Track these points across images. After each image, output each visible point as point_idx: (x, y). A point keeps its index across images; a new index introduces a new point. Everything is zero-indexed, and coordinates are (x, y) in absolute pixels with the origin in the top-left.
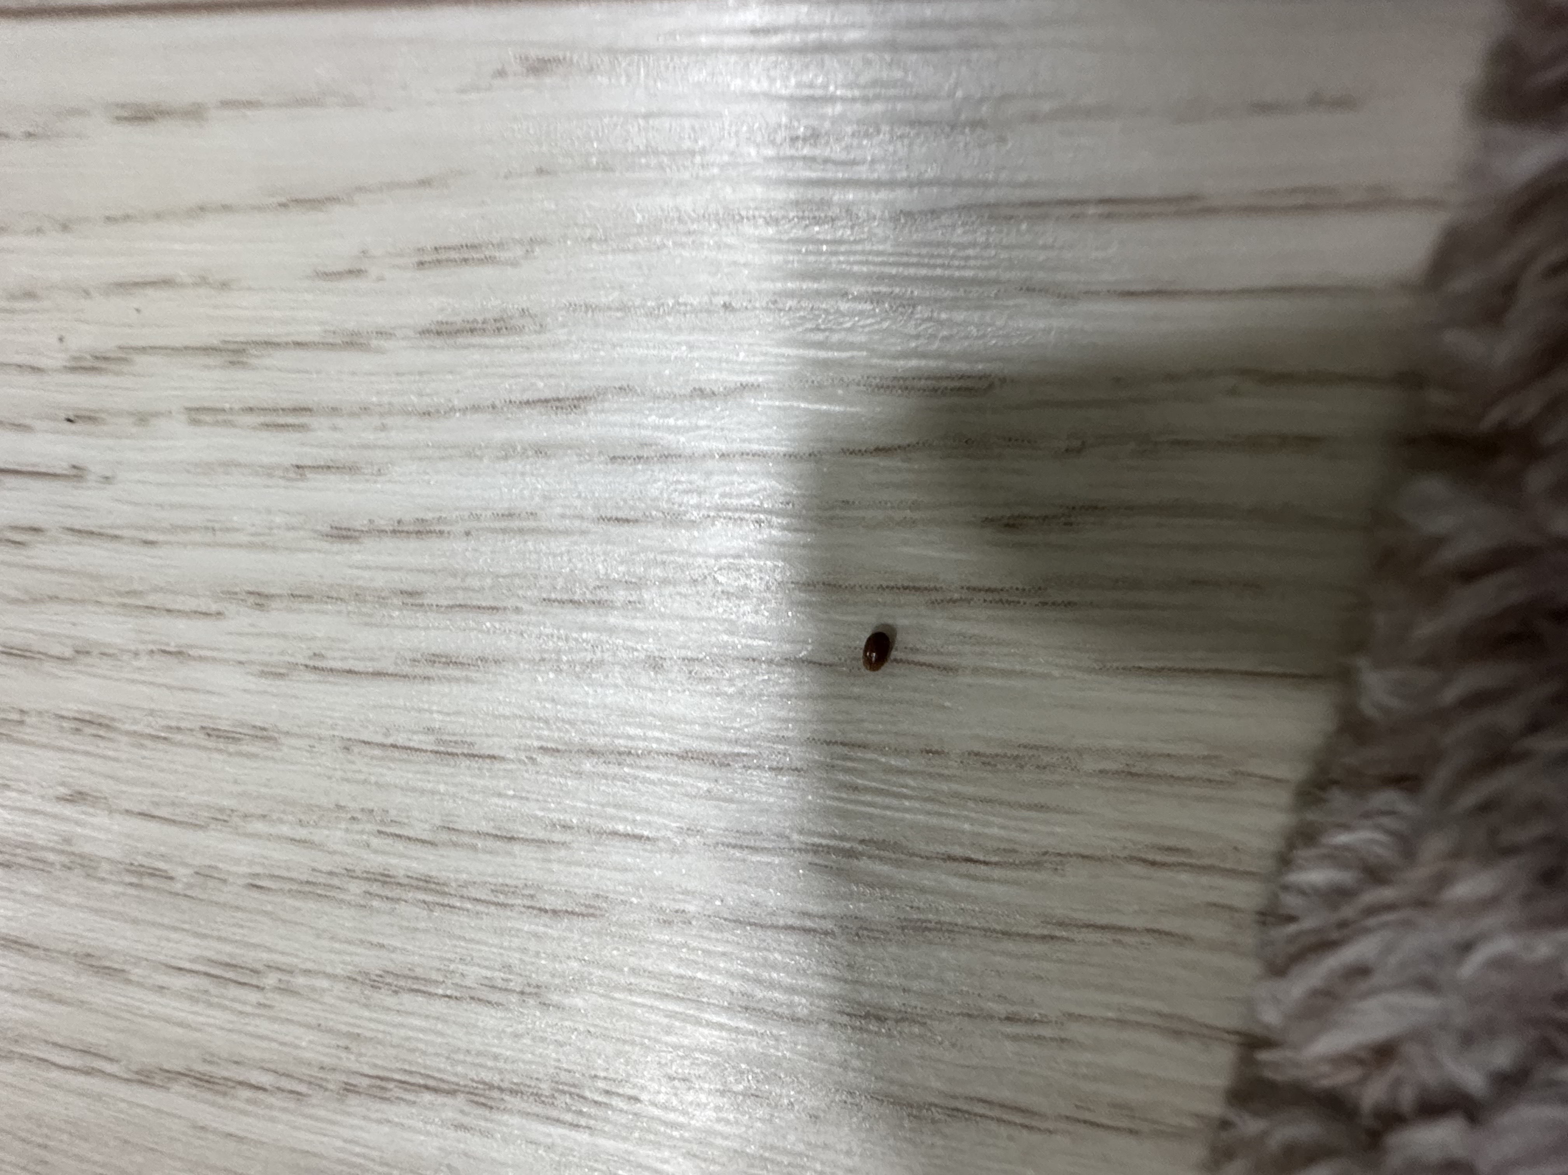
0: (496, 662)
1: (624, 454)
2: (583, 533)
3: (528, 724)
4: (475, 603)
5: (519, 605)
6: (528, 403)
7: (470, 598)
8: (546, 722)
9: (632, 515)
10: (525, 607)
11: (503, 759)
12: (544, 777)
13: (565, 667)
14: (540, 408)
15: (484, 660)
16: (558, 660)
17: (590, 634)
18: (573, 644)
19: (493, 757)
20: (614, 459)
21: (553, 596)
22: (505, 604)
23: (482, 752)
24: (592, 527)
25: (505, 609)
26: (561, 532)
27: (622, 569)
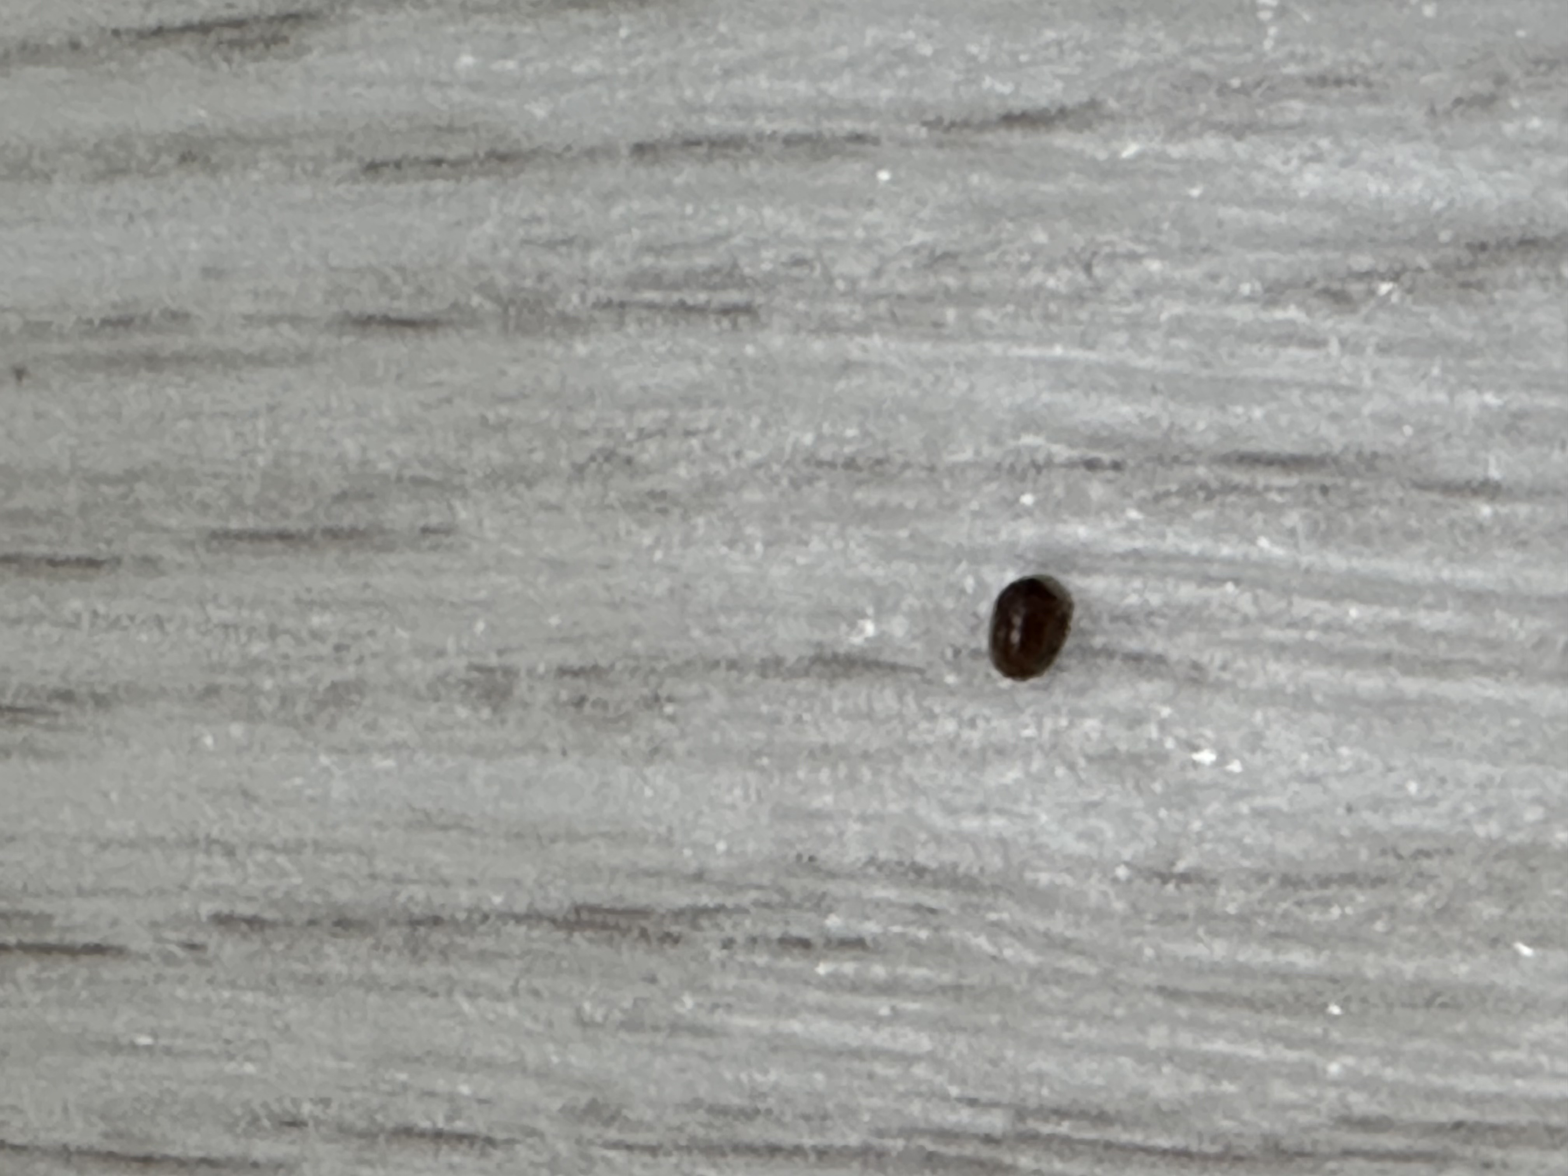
0: (101, 702)
1: (398, 154)
2: (304, 358)
3: (182, 860)
4: (42, 549)
5: (154, 550)
6: (159, 32)
7: (28, 540)
8: (230, 852)
9: (424, 308)
10: (168, 553)
11: (120, 952)
12: (226, 994)
13: (267, 706)
14: (188, 44)
15: (67, 696)
16: (252, 691)
17: (327, 618)
18: (285, 644)
19: (97, 949)
20: (373, 168)
21: (234, 525)
22: (116, 548)
23: (69, 939)
24: (323, 341)
25: (117, 561)
26: (250, 359)
27: (399, 447)
